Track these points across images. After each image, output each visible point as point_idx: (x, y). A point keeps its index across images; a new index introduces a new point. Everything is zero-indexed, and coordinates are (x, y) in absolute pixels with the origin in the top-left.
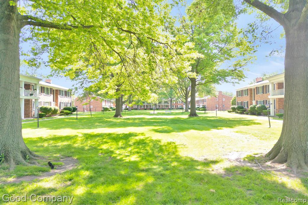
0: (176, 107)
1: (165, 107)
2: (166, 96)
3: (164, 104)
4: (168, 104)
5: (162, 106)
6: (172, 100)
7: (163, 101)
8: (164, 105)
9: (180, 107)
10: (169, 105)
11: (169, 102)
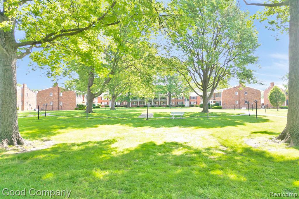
0: (175, 104)
1: (162, 104)
2: (164, 89)
3: (161, 100)
4: (166, 100)
5: (159, 102)
6: (172, 95)
7: (160, 96)
8: (161, 102)
9: (181, 104)
10: (167, 102)
11: (168, 98)
